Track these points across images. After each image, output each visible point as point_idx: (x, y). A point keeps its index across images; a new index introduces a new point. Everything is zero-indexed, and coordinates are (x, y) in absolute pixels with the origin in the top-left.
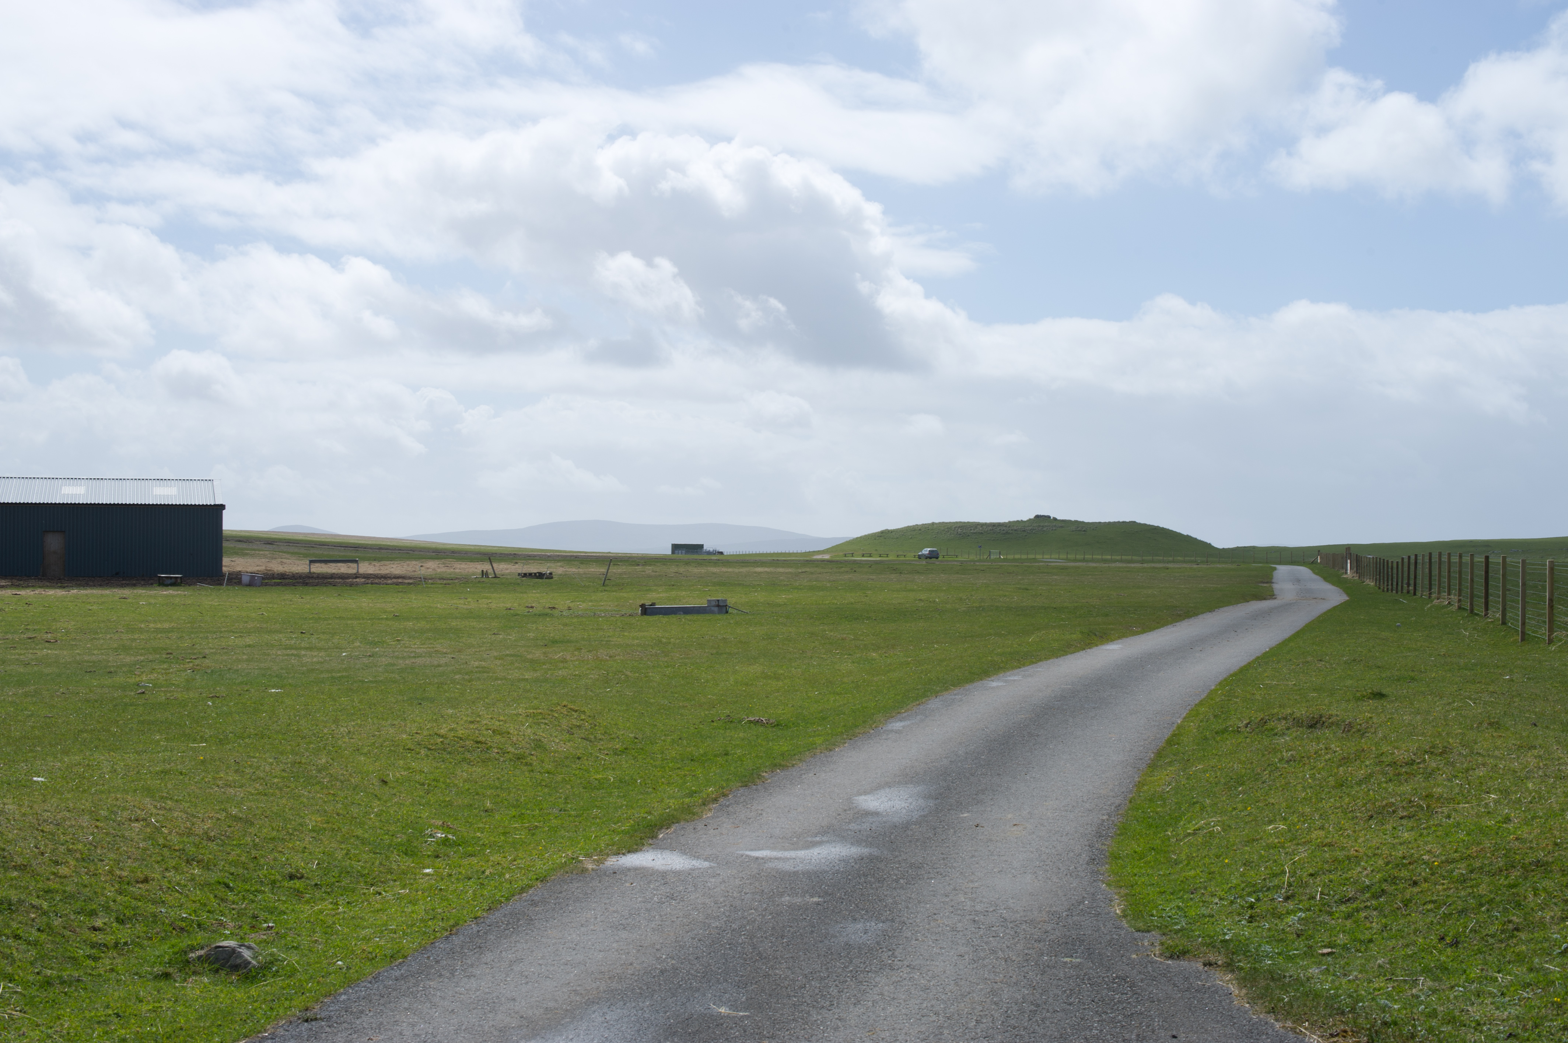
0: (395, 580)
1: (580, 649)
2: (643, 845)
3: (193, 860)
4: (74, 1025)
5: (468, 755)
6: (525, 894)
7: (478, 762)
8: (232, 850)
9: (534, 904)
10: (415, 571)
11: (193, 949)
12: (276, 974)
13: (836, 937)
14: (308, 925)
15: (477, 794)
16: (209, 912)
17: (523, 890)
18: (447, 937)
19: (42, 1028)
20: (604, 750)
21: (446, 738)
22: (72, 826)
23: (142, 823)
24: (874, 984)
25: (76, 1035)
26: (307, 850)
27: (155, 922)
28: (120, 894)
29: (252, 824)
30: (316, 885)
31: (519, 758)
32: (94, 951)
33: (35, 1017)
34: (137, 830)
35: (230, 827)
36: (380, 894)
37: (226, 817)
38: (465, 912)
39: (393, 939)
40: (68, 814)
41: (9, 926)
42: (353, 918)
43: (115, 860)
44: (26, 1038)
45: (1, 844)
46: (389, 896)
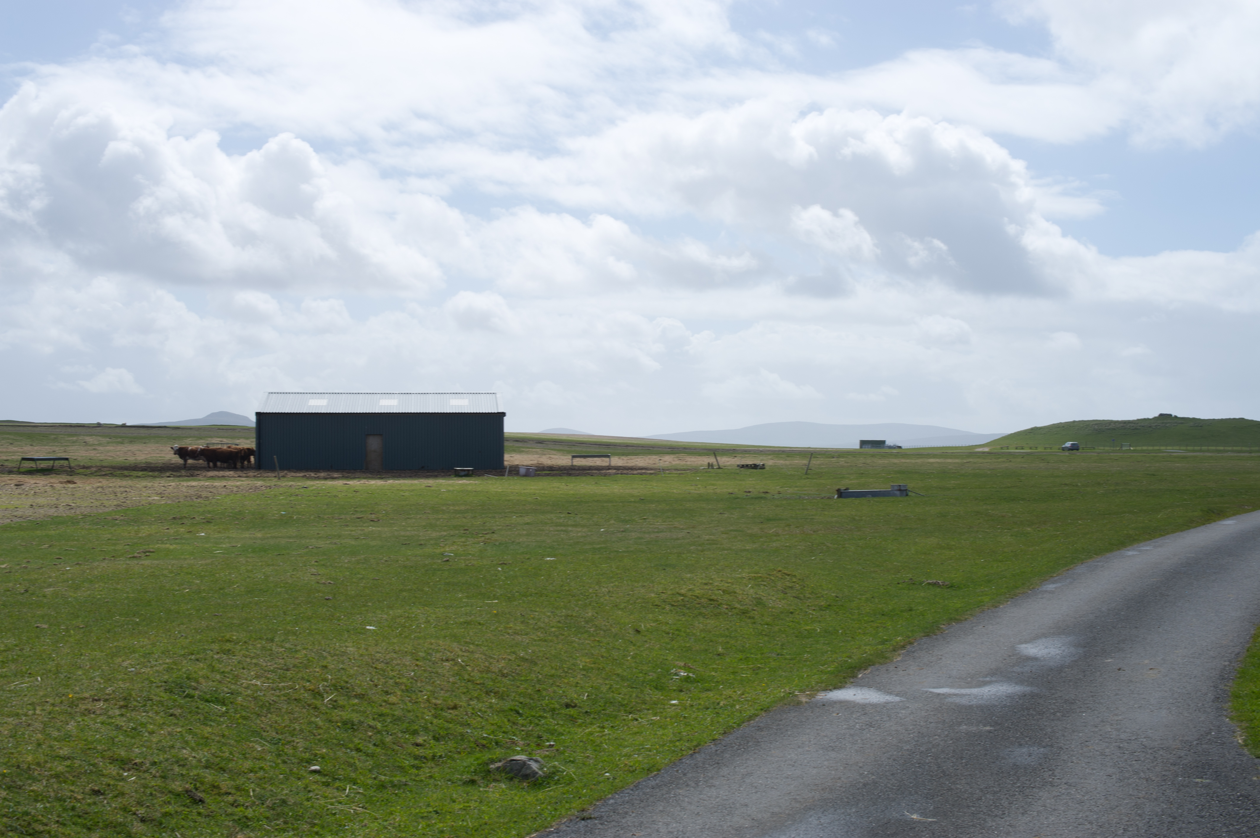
0: (639, 471)
1: (789, 525)
2: (846, 683)
3: (491, 692)
4: (403, 819)
5: (703, 610)
6: (752, 722)
7: (712, 616)
8: (521, 684)
9: (760, 729)
10: (655, 464)
11: (492, 761)
12: (557, 783)
13: (1006, 758)
14: (581, 744)
15: (711, 641)
16: (504, 732)
17: (750, 718)
18: (691, 755)
19: (380, 821)
20: (812, 606)
21: (686, 596)
22: (398, 664)
23: (451, 662)
24: (1038, 797)
25: (405, 827)
26: (579, 685)
27: (462, 740)
28: (436, 717)
29: (536, 664)
30: (587, 712)
31: (744, 613)
32: (416, 762)
33: (373, 812)
34: (448, 668)
35: (519, 666)
36: (637, 720)
37: (516, 658)
38: (705, 735)
39: (648, 756)
40: (395, 656)
41: (352, 742)
42: (617, 738)
43: (431, 691)
44: (368, 828)
45: (345, 678)
46: (644, 721)
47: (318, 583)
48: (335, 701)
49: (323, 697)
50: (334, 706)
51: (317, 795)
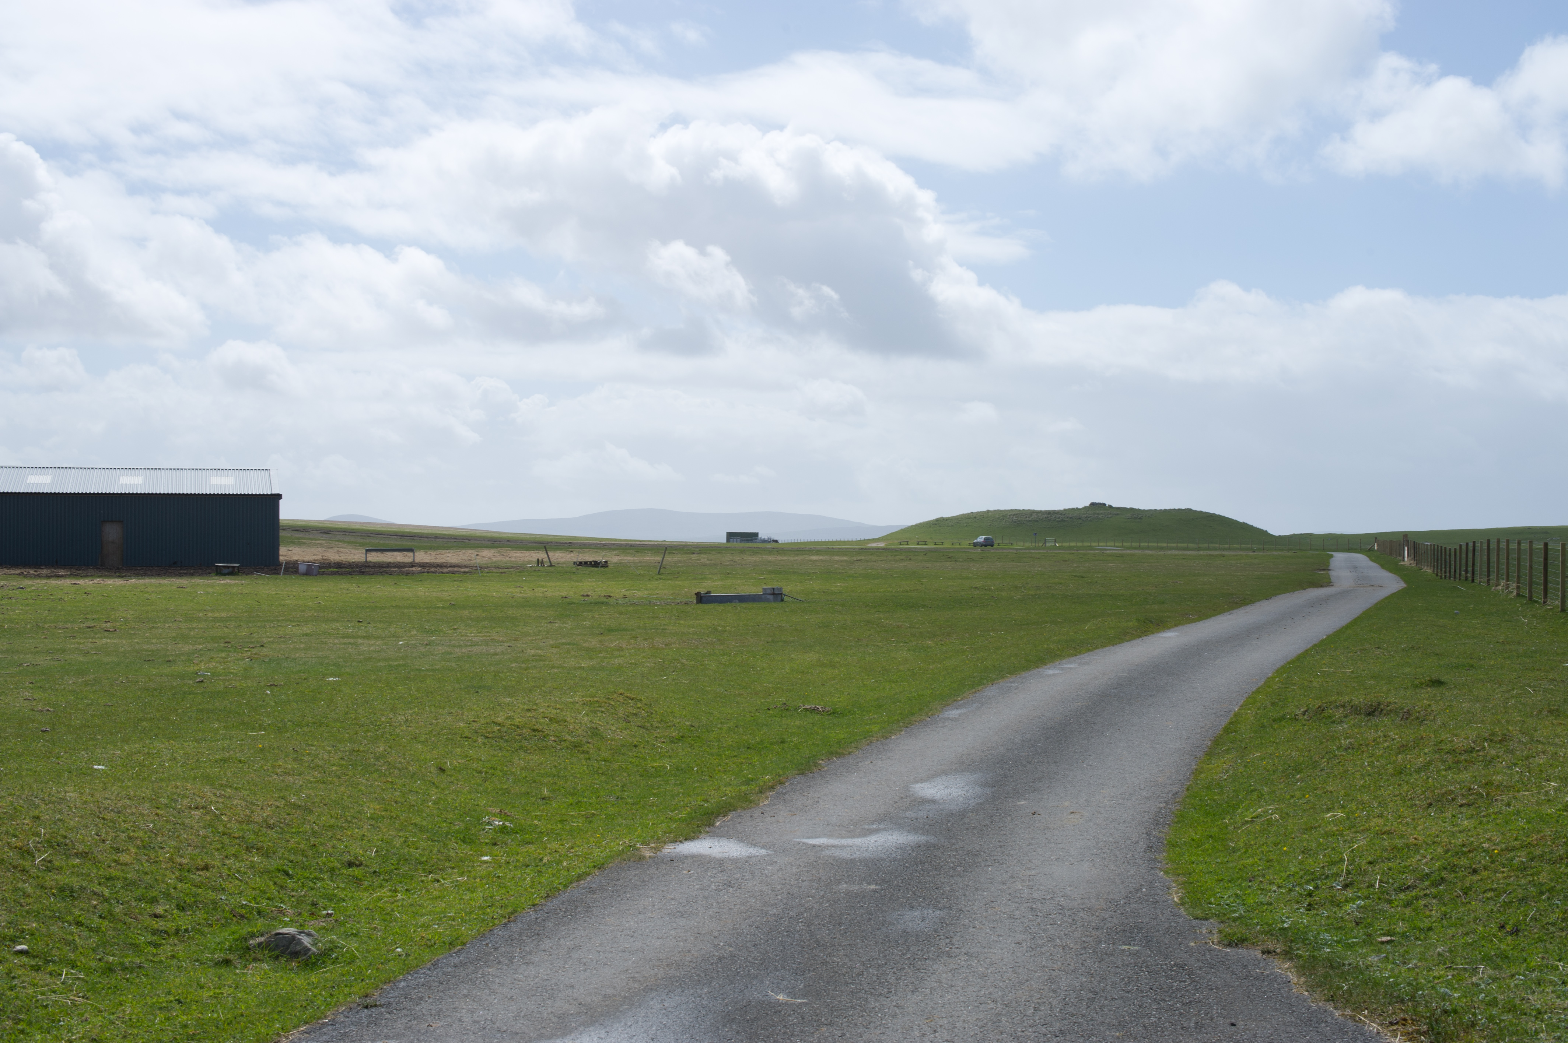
0: (451, 569)
1: (636, 637)
2: (700, 832)
3: (253, 847)
4: (136, 1011)
5: (525, 743)
6: (583, 882)
7: (536, 750)
8: (292, 838)
9: (592, 891)
10: (470, 560)
11: (253, 935)
12: (335, 961)
13: (894, 924)
14: (367, 912)
15: (534, 782)
16: (268, 899)
17: (580, 877)
18: (505, 924)
19: (105, 1014)
20: (660, 738)
21: (503, 726)
22: (133, 814)
23: (202, 810)
24: (932, 971)
25: (138, 1021)
26: (365, 838)
27: (215, 909)
28: (181, 881)
29: (311, 812)
30: (375, 872)
31: (576, 746)
32: (155, 938)
33: (97, 1003)
34: (197, 817)
35: (289, 814)
36: (438, 881)
37: (285, 805)
38: (523, 900)
39: (451, 926)
40: (128, 802)
41: (71, 913)
42: (412, 905)
43: (175, 847)
44: (89, 1023)
45: (62, 832)
46: (447, 883)
47: (33, 710)
48: (50, 862)
49: (34, 857)
50: (48, 867)
51: (23, 982)
